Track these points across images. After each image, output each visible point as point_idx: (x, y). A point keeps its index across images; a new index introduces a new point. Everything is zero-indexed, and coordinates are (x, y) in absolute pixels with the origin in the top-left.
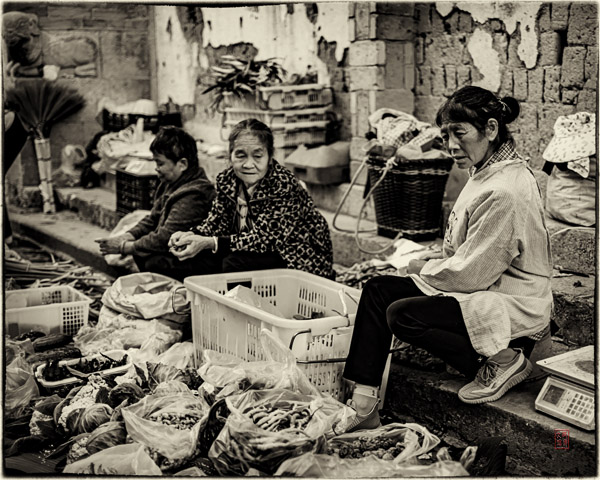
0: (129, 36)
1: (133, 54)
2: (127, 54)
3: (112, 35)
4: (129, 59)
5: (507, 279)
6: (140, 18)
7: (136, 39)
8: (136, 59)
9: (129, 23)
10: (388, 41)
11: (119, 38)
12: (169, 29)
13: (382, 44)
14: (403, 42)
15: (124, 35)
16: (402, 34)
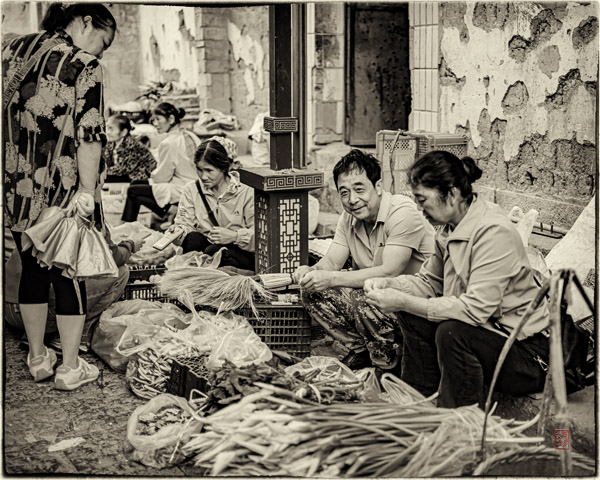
0: (127, 62)
1: (129, 73)
2: (125, 73)
3: (116, 62)
4: (127, 76)
5: (174, 178)
6: (134, 51)
7: (131, 64)
8: (131, 76)
9: (126, 54)
10: (213, 74)
11: (120, 63)
12: (147, 58)
13: (209, 75)
14: (223, 73)
15: (124, 62)
16: (221, 70)
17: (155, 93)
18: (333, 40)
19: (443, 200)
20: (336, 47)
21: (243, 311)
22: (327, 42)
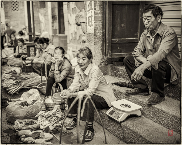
17: (25, 28)
18: (55, 17)
19: (43, 45)
20: (56, 18)
21: (20, 66)
22: (54, 17)
